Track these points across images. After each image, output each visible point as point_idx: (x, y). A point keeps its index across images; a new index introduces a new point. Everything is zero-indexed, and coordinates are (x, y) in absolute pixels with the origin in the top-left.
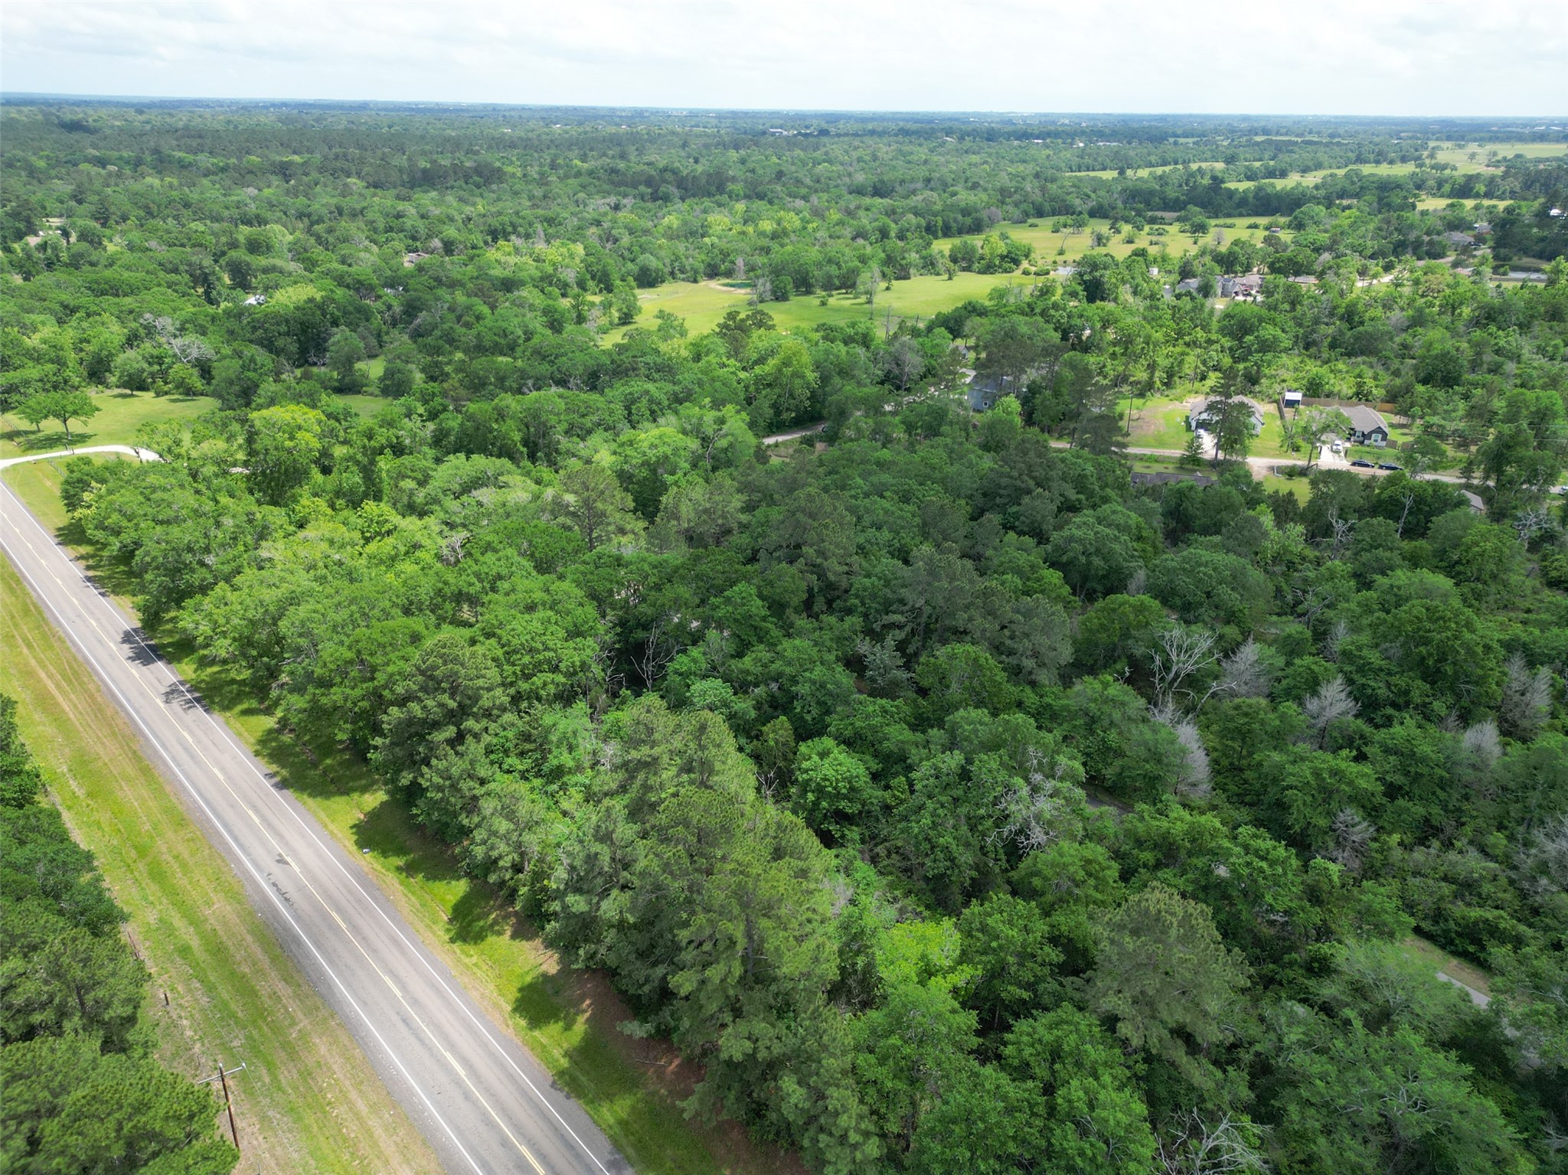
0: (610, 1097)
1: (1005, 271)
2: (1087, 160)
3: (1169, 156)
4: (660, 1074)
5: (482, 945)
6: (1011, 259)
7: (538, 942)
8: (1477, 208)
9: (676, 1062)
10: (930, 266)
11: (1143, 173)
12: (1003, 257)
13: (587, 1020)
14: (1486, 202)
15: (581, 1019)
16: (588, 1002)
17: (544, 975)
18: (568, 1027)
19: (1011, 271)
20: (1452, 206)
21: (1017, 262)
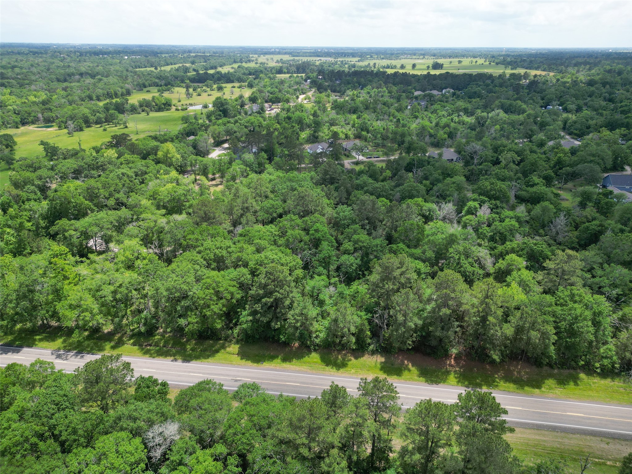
0: (446, 379)
1: (168, 110)
2: (138, 64)
3: (169, 62)
4: (451, 365)
5: (349, 366)
6: (167, 106)
7: (366, 356)
8: (297, 77)
9: (452, 360)
10: (133, 110)
11: (168, 68)
12: (164, 104)
13: (413, 366)
14: (299, 75)
15: (410, 366)
16: (406, 362)
17: (381, 363)
18: (409, 370)
19: (170, 110)
20: (291, 77)
21: (170, 105)
